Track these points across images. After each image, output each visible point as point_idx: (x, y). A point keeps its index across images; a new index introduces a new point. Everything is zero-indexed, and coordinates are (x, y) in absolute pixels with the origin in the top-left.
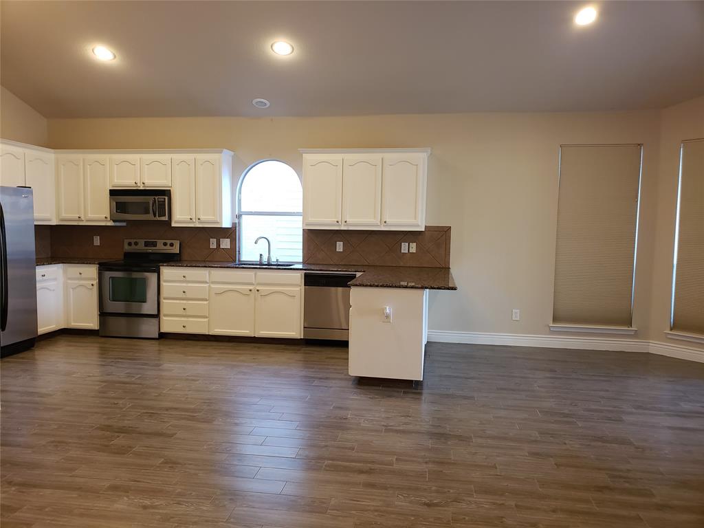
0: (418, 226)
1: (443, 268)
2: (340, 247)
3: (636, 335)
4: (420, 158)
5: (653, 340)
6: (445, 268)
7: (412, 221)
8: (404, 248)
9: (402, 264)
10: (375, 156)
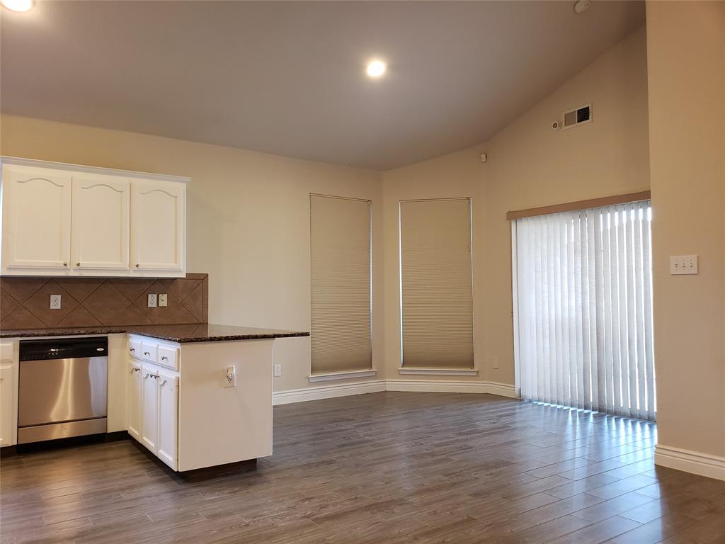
0: (179, 271)
1: (201, 324)
2: (56, 302)
3: (376, 376)
4: (178, 188)
5: (389, 378)
6: (204, 324)
7: (172, 265)
8: (152, 301)
9: (149, 322)
10: (121, 180)
